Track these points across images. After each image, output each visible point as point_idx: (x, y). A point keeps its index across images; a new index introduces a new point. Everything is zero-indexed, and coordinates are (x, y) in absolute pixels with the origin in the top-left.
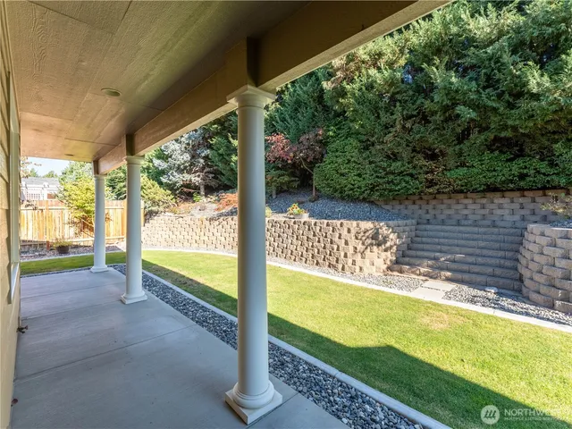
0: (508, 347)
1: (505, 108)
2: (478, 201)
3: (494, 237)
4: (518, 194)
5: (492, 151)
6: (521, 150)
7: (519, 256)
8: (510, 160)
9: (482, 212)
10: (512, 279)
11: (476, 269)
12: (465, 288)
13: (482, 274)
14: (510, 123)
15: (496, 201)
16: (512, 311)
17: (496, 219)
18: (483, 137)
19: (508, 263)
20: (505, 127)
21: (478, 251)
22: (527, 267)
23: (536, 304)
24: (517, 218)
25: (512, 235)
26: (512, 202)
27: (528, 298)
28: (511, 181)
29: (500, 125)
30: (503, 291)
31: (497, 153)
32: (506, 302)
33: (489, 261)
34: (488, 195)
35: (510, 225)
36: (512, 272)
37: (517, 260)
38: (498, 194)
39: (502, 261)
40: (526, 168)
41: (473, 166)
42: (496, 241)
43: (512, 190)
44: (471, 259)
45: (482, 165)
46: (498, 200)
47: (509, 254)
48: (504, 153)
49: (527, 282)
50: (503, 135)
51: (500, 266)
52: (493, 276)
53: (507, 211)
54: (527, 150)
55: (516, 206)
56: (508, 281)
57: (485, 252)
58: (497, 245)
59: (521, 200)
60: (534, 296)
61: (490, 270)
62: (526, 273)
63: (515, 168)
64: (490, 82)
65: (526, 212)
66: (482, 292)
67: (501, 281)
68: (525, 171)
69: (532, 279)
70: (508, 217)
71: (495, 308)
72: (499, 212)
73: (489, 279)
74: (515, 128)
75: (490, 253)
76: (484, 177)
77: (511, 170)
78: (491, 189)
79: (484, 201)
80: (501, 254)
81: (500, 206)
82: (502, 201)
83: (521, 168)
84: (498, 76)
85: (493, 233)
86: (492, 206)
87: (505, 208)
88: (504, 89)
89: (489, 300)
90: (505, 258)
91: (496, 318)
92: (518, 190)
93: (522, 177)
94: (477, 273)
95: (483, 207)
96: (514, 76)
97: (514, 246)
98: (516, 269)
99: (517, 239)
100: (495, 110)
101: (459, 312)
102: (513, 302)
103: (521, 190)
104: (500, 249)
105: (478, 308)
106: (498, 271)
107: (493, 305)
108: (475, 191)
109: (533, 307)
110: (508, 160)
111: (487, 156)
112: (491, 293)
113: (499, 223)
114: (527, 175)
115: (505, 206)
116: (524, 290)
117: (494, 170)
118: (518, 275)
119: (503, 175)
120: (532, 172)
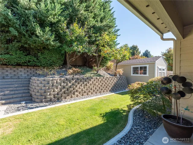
0: (40, 123)
1: (28, 36)
2: (12, 69)
3: (20, 83)
4: (26, 67)
5: (20, 51)
6: (29, 53)
7: (30, 88)
8: (26, 55)
9: (14, 73)
10: (28, 96)
11: (15, 96)
12: (12, 105)
13: (17, 98)
14: (29, 42)
15: (19, 69)
16: (32, 108)
17: (19, 76)
18: (18, 44)
19: (26, 91)
20: (26, 43)
21: (15, 89)
22: (33, 91)
23: (37, 103)
24: (26, 75)
25: (26, 81)
26: (25, 70)
27: (35, 101)
28: (25, 63)
29: (25, 42)
30: (27, 101)
31: (22, 52)
32: (29, 105)
33: (20, 92)
34: (17, 67)
35: (24, 78)
36: (28, 94)
37: (29, 89)
38: (20, 67)
39: (24, 91)
40: (30, 59)
41: (12, 55)
42: (21, 84)
43: (25, 66)
44: (13, 92)
45: (16, 55)
46: (20, 69)
47: (26, 88)
48: (24, 52)
49: (34, 96)
50: (25, 46)
51: (24, 93)
52: (22, 97)
53: (23, 73)
54: (31, 53)
55: (26, 71)
56: (28, 98)
57: (18, 89)
58: (22, 85)
59: (27, 69)
60: (37, 100)
61: (20, 95)
62: (33, 93)
63: (27, 58)
64: (24, 24)
65: (28, 73)
66: (20, 104)
67: (25, 98)
68: (30, 60)
69: (35, 95)
70: (23, 75)
71: (27, 109)
72: (20, 73)
73: (21, 99)
74: (29, 45)
75: (20, 88)
76: (17, 60)
77: (26, 59)
78: (18, 65)
79: (15, 69)
80: (23, 88)
81: (21, 71)
82: (21, 69)
83: (29, 59)
84: (28, 23)
85: (19, 81)
86: (18, 71)
87: (22, 72)
88: (28, 29)
89: (24, 107)
90: (25, 90)
91: (30, 113)
92: (27, 66)
93: (29, 62)
94: (16, 98)
95: (14, 71)
96: (32, 27)
97: (27, 85)
98: (29, 92)
99: (28, 82)
100: (24, 35)
101: (15, 118)
102: (31, 104)
103: (28, 66)
104: (23, 87)
105: (22, 112)
106: (24, 95)
107: (26, 108)
108: (12, 65)
109: (37, 104)
110: (25, 55)
111: (18, 52)
112: (23, 104)
113: (21, 77)
114: (30, 61)
115: (23, 71)
116: (33, 99)
117: (21, 58)
118: (30, 95)
119: (24, 60)
120: (32, 60)
